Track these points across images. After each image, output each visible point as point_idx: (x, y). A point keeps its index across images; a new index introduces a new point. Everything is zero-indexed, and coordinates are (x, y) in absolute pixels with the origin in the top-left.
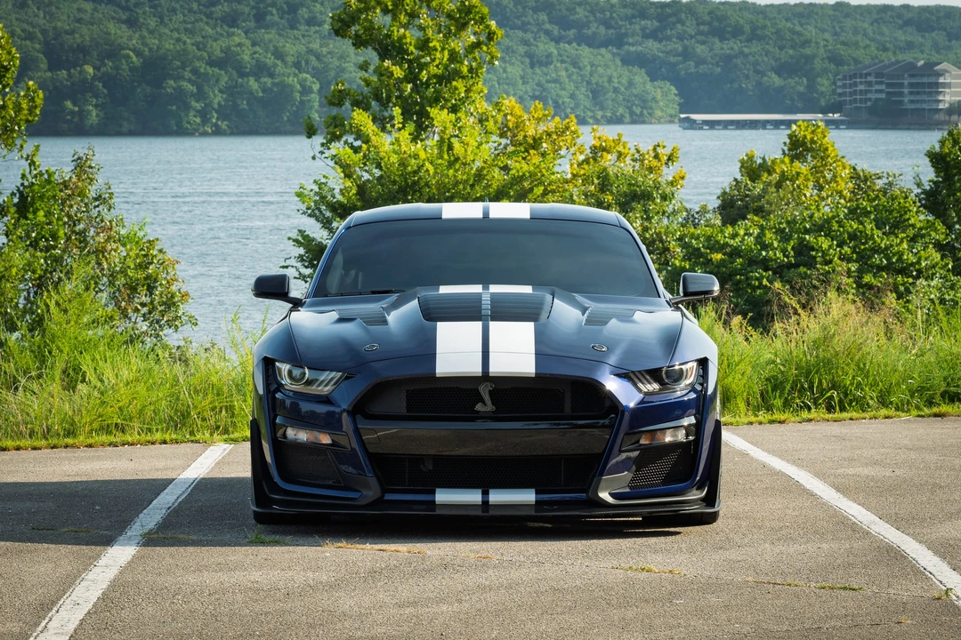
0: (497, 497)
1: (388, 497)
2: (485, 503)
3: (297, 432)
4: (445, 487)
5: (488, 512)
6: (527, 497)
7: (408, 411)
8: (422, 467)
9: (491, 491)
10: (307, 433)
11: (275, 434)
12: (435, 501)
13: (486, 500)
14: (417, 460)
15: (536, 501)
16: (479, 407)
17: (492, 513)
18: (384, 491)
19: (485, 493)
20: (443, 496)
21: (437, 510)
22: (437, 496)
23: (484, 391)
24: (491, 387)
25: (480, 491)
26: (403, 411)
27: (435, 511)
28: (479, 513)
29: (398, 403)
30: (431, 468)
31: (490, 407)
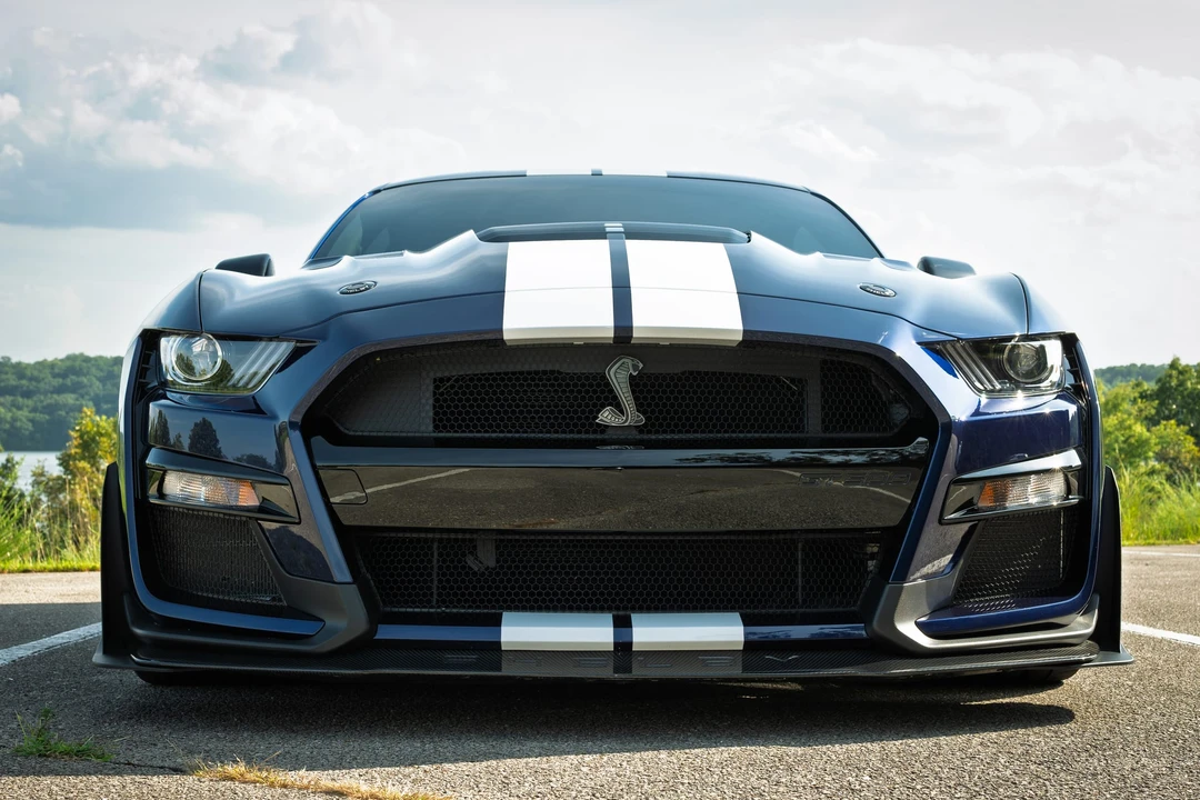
0: (651, 632)
1: (387, 632)
2: (623, 647)
3: (189, 482)
4: (524, 609)
5: (629, 670)
6: (724, 632)
7: (436, 427)
8: (470, 561)
9: (635, 618)
10: (205, 483)
11: (145, 489)
12: (499, 644)
13: (626, 640)
14: (459, 542)
15: (746, 643)
16: (606, 416)
17: (639, 672)
18: (377, 617)
19: (622, 623)
20: (521, 632)
21: (504, 665)
22: (504, 629)
23: (619, 376)
24: (635, 367)
25: (609, 617)
26: (426, 428)
27: (500, 670)
28: (607, 673)
29: (414, 409)
30: (492, 563)
31: (631, 416)
